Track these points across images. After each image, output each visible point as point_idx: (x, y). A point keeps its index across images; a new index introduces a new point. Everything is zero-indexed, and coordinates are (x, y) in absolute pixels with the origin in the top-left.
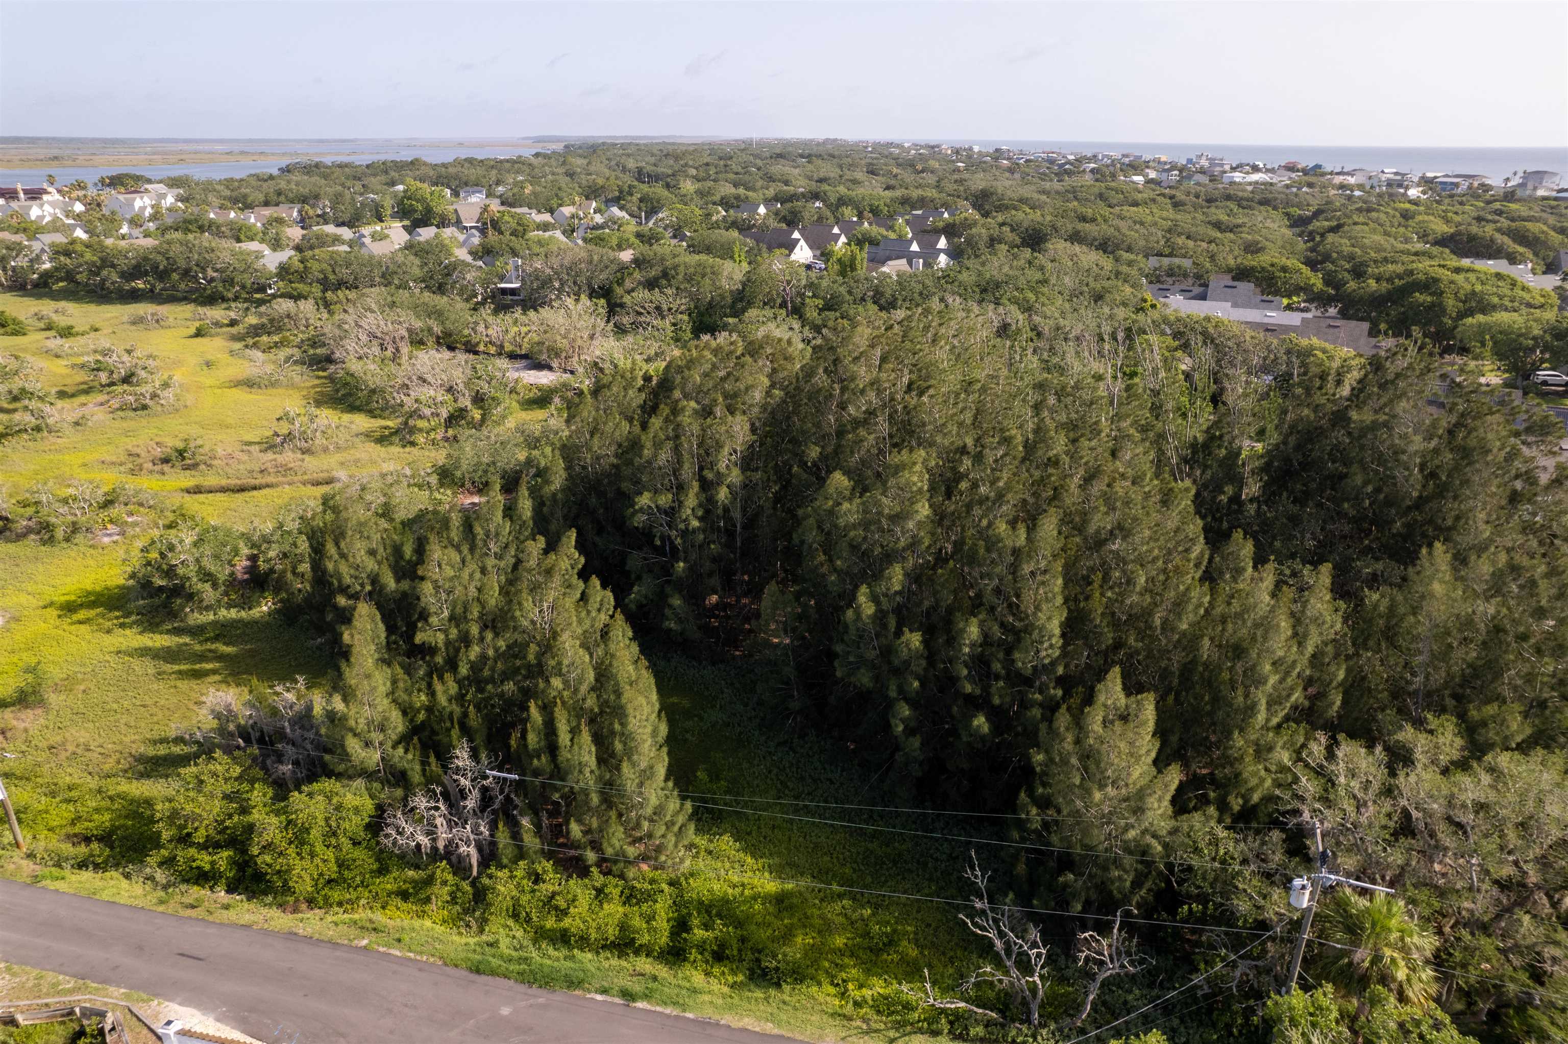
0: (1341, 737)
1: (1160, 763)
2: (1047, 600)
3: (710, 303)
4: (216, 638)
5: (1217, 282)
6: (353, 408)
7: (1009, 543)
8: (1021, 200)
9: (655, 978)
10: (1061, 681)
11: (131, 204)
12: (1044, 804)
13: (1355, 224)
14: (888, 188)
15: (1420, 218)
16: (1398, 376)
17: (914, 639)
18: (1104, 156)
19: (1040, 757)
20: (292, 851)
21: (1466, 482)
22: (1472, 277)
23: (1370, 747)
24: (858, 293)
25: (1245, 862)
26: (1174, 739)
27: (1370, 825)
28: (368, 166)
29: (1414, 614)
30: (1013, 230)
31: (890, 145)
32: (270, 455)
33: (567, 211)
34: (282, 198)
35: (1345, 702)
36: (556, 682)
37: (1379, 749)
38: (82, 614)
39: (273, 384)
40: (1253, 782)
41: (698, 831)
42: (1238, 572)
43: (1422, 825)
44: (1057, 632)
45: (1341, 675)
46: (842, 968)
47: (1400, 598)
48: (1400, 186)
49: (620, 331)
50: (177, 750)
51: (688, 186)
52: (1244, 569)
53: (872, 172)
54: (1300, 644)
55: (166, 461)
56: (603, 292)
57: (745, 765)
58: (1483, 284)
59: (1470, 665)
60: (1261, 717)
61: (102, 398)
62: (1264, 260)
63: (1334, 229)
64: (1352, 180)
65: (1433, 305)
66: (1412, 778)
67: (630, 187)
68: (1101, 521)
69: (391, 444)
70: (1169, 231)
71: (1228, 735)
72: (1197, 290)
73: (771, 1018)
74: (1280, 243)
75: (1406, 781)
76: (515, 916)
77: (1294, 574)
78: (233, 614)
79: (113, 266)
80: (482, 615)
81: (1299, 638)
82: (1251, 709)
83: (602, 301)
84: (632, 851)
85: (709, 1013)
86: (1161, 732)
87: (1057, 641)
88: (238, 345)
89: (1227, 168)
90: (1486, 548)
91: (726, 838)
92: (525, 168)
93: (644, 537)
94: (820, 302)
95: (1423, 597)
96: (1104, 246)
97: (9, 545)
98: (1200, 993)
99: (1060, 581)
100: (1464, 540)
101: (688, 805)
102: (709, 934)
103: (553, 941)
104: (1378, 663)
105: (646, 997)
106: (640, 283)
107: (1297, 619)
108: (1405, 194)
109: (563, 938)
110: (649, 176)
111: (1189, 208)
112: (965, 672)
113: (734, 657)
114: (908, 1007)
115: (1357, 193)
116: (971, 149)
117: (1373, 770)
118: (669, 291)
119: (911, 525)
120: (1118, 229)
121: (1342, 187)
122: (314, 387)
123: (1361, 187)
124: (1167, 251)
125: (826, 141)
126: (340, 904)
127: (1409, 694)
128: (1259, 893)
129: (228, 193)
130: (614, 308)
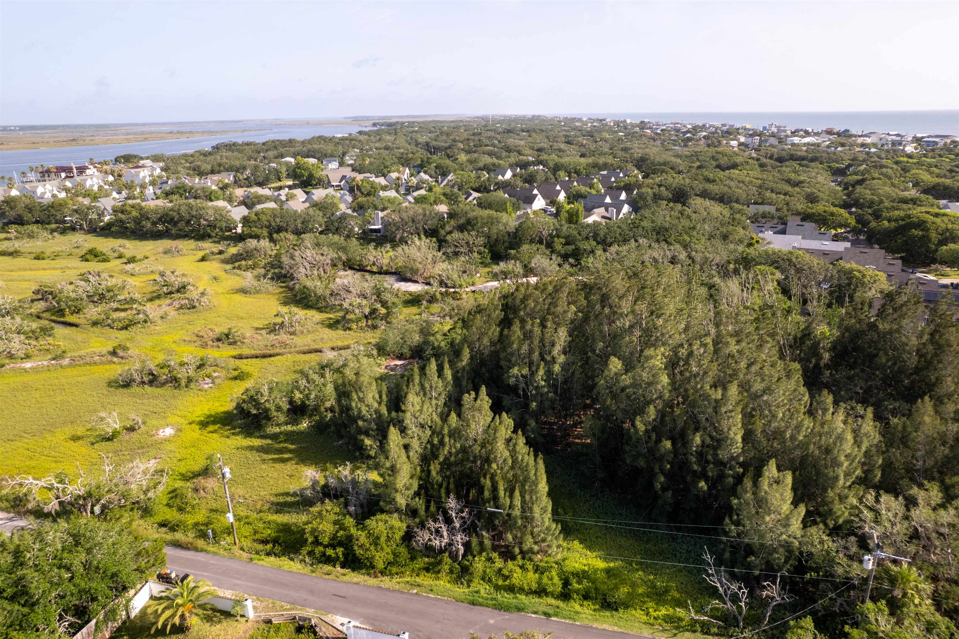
0: (881, 492)
1: (795, 503)
2: (734, 426)
3: (496, 240)
4: (285, 441)
5: (793, 221)
6: (308, 307)
7: (713, 397)
8: (665, 164)
9: (558, 607)
10: (741, 465)
11: (137, 174)
12: (738, 523)
13: (873, 179)
14: (582, 156)
15: (913, 171)
16: (902, 305)
17: (668, 444)
18: (711, 126)
19: (736, 501)
20: (372, 548)
21: (940, 362)
22: (945, 218)
23: (896, 497)
24: (584, 234)
25: (837, 552)
26: (799, 493)
27: (898, 534)
28: (264, 144)
29: (916, 431)
30: (667, 189)
31: (574, 120)
32: (272, 337)
33: (394, 175)
34: (222, 168)
35: (882, 475)
36: (494, 466)
37: (900, 498)
38: (211, 428)
39: (258, 292)
40: (839, 513)
41: (565, 539)
42: (825, 410)
43: (924, 535)
44: (740, 440)
45: (880, 462)
46: (644, 603)
47: (908, 423)
48: (900, 144)
49: (448, 257)
50: (289, 499)
51: (463, 157)
52: (829, 409)
53: (569, 143)
54: (859, 446)
55: (219, 340)
56: (432, 233)
57: (576, 507)
58: (953, 223)
59: (946, 457)
60: (841, 482)
61: (168, 301)
62: (819, 208)
63: (860, 182)
64: (868, 140)
65: (923, 236)
66: (918, 512)
67: (428, 158)
68: (758, 386)
69: (337, 329)
70: (760, 187)
71: (825, 490)
72: (780, 227)
73: (616, 625)
74: (827, 193)
75: (915, 513)
76: (483, 579)
77: (852, 408)
78: (289, 428)
79: (148, 219)
80: (449, 431)
81: (857, 443)
82: (837, 478)
83: (434, 239)
84: (536, 548)
85: (586, 622)
86: (794, 489)
87: (740, 445)
88: (229, 267)
89: (789, 133)
90: (953, 395)
91: (575, 542)
92: (357, 143)
93: (514, 390)
94: (563, 240)
95: (920, 423)
96: (722, 199)
97: (158, 389)
98: (820, 614)
99: (740, 416)
100: (941, 391)
101: (559, 526)
102: (580, 586)
103: (505, 590)
104: (898, 455)
105: (556, 615)
106: (454, 228)
107: (856, 432)
108: (903, 150)
109: (511, 589)
110: (434, 148)
111: (769, 168)
112: (694, 460)
113: (557, 450)
114: (680, 619)
115: (873, 150)
116: (625, 121)
117: (898, 507)
118: (473, 233)
119: (659, 387)
120: (730, 187)
121: (863, 145)
122: (281, 293)
123: (874, 145)
124: (760, 201)
125: (534, 118)
126: (397, 574)
127: (916, 471)
128: (848, 565)
129: (188, 165)
130: (441, 243)
